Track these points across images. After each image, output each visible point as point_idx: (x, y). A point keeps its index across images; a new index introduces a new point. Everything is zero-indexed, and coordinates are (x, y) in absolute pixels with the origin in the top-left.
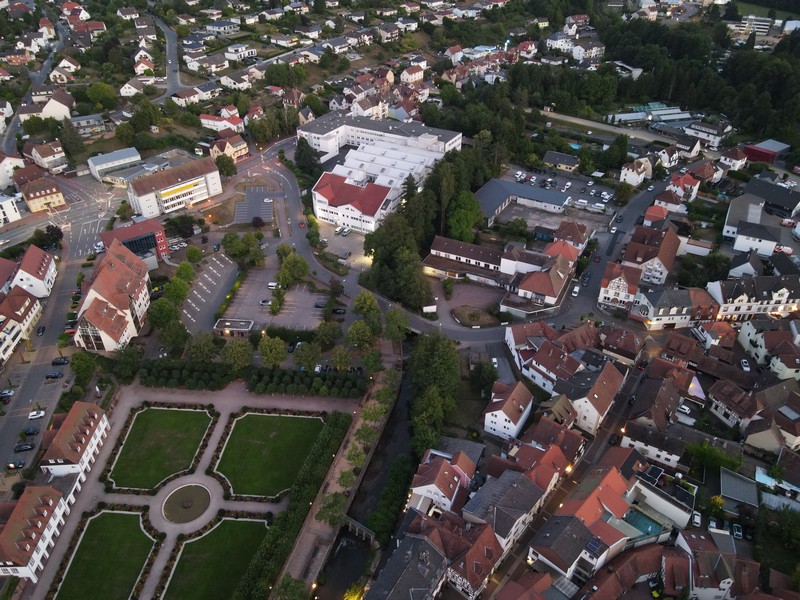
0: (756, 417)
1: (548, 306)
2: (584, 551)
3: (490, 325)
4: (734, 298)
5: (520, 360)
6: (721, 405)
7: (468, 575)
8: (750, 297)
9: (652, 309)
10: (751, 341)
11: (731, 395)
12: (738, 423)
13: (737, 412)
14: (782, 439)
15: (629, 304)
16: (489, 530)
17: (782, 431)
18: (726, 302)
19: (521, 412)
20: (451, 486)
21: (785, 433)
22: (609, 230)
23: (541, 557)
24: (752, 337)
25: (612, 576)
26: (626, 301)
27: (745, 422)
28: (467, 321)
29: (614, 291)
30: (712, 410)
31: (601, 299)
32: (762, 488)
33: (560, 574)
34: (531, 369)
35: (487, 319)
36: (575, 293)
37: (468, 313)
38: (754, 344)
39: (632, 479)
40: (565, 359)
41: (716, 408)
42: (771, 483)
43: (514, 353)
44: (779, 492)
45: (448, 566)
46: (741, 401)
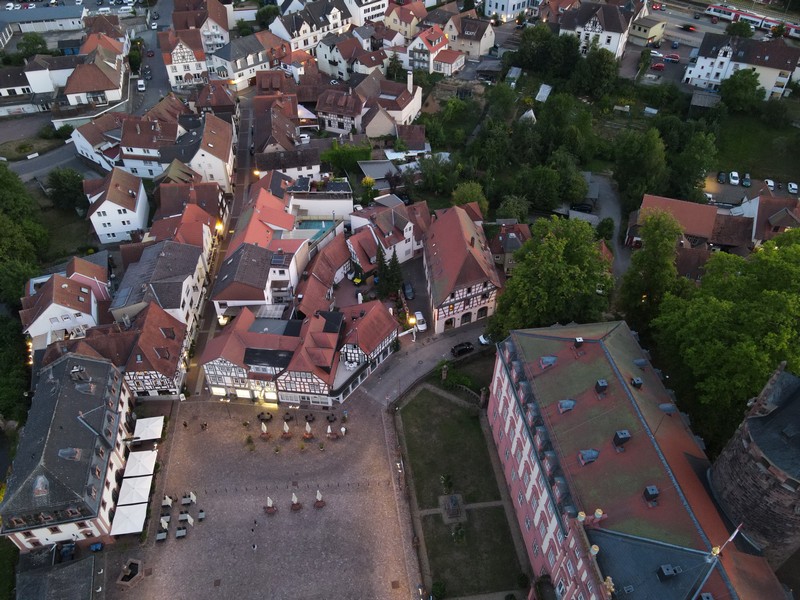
0: (364, 111)
1: (113, 103)
2: (272, 270)
3: (52, 149)
4: (298, 30)
5: (109, 162)
6: (332, 117)
7: (154, 365)
8: (311, 26)
9: (229, 66)
10: (330, 62)
11: (336, 102)
12: (353, 126)
13: (348, 114)
14: (392, 119)
15: (205, 75)
16: (154, 309)
17: (389, 112)
18: (293, 37)
19: (134, 197)
20: (82, 299)
21: (392, 113)
22: (149, 28)
23: (230, 303)
24: (329, 58)
25: (311, 279)
26: (200, 72)
27: (358, 121)
28: (16, 154)
29: (182, 66)
30: (328, 128)
31: (173, 81)
32: (397, 163)
33: (259, 306)
34: (125, 161)
35: (44, 144)
36: (142, 86)
37: (13, 148)
38: (333, 63)
39: (286, 196)
40: (158, 128)
41: (330, 125)
42: (401, 156)
43: (98, 159)
44: (410, 159)
45: (123, 374)
46: (346, 103)
